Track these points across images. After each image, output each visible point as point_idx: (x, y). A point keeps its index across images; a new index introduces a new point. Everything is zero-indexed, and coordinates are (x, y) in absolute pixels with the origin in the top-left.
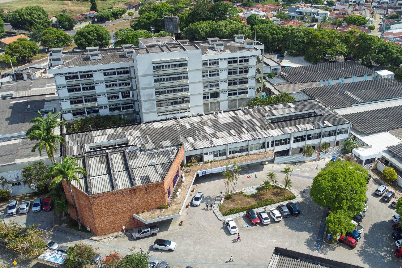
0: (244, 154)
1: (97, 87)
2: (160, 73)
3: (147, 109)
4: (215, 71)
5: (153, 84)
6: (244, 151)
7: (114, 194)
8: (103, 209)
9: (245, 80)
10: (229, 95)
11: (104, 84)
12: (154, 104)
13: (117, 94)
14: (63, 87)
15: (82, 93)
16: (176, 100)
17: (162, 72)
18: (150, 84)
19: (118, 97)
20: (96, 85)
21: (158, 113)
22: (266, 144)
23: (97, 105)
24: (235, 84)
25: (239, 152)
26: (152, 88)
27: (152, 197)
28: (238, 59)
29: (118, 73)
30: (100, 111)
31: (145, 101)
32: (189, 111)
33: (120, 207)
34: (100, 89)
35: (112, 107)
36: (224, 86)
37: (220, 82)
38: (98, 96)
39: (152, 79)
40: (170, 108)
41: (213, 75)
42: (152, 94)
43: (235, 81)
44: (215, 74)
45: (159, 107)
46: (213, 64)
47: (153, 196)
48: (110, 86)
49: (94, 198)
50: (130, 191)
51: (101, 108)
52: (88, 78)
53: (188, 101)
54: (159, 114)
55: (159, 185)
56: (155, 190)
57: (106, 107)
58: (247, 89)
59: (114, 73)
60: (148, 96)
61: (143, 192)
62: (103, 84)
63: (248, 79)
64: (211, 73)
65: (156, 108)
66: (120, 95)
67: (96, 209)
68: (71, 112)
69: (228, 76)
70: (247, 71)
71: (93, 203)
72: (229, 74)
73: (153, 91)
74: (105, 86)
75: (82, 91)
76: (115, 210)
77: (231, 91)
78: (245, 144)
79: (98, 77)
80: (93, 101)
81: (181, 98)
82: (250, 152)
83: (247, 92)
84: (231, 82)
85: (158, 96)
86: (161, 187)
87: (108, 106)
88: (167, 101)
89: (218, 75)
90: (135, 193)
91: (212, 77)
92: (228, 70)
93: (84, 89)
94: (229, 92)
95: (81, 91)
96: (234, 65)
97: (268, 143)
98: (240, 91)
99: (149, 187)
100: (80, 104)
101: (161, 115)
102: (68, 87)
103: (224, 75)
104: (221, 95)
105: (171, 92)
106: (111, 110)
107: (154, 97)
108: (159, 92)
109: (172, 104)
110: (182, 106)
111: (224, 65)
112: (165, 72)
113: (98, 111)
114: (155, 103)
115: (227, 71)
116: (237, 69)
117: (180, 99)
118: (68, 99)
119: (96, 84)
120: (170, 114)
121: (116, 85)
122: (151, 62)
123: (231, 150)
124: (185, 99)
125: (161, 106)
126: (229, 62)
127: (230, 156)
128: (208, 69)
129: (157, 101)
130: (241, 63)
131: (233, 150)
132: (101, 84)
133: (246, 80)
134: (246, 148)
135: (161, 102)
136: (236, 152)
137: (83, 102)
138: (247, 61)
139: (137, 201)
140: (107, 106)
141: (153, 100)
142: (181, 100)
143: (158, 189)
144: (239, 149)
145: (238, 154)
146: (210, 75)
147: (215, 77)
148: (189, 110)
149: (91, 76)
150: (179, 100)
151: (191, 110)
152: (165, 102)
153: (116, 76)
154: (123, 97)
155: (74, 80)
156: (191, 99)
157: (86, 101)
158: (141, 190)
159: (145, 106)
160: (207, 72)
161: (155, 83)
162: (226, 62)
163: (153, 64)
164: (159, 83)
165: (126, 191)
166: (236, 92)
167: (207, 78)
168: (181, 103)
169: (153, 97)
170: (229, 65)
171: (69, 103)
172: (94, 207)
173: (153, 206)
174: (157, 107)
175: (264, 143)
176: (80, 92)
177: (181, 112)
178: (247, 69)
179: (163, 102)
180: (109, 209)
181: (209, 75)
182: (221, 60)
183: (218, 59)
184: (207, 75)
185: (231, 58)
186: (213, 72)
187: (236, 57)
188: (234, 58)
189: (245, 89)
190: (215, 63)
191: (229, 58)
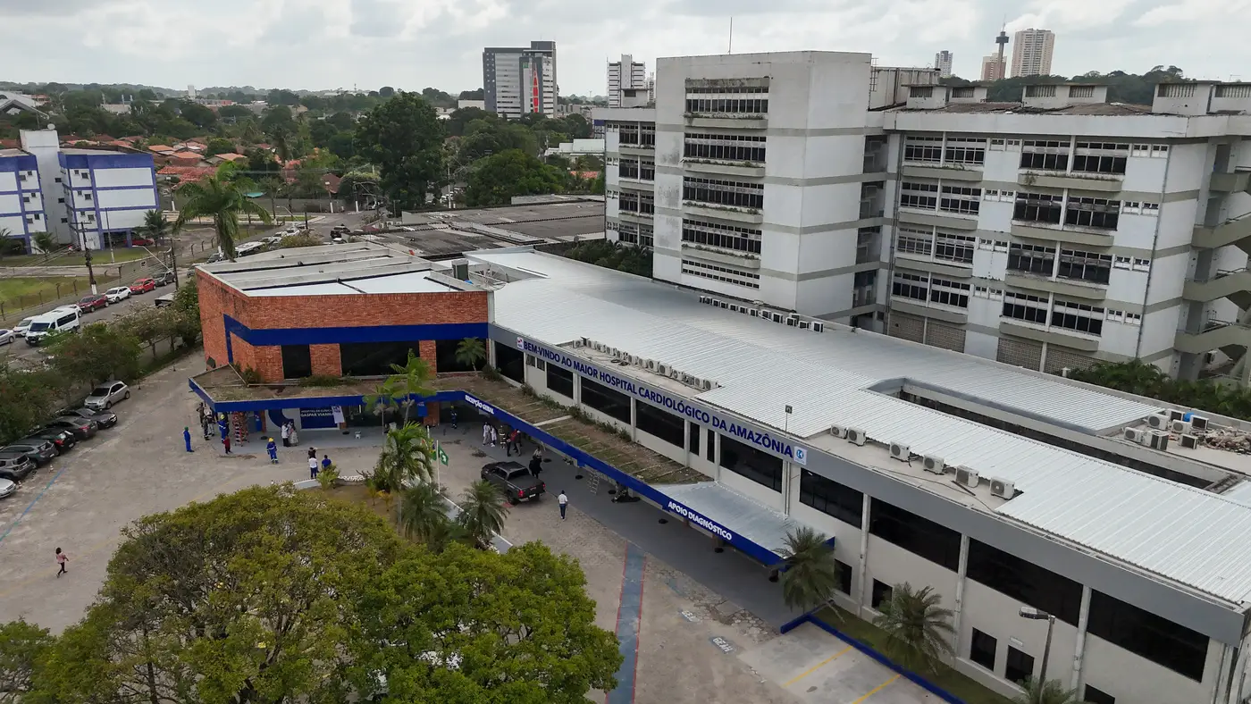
2: (699, 123)
3: (661, 240)
4: (966, 192)
5: (682, 159)
9: (1092, 262)
10: (1008, 310)
12: (677, 226)
14: (614, 160)
15: (639, 184)
16: (726, 233)
17: (703, 120)
18: (676, 158)
21: (683, 261)
24: (1044, 268)
26: (678, 171)
28: (1072, 152)
31: (663, 211)
32: (757, 286)
36: (990, 264)
37: (977, 239)
39: (681, 141)
41: (955, 203)
42: (677, 193)
43: (1044, 255)
44: (964, 205)
45: (686, 240)
46: (959, 155)
52: (649, 146)
53: (757, 248)
54: (685, 266)
58: (1102, 311)
60: (669, 195)
64: (947, 196)
65: (680, 244)
68: (616, 230)
69: (1015, 222)
70: (1109, 221)
72: (1020, 212)
73: (680, 183)
77: (1020, 296)
81: (739, 230)
83: (1096, 327)
84: (1026, 253)
85: (689, 202)
88: (707, 229)
89: (975, 207)
91: (948, 213)
92: (1019, 195)
93: (642, 174)
94: (1011, 300)
95: (637, 176)
96: (1048, 177)
98: (1060, 309)
100: (632, 213)
101: (690, 272)
102: (621, 160)
103: (996, 216)
104: (976, 300)
107: (681, 202)
108: (693, 190)
111: (1002, 166)
114: (681, 225)
115: (1013, 199)
116: (1059, 198)
117: (736, 229)
118: (617, 193)
122: (683, 82)
124: (750, 236)
125: (690, 240)
126: (1027, 160)
128: (941, 175)
129: (684, 221)
130: (1084, 173)
133: (1101, 263)
135: (692, 227)
137: (637, 209)
138: (1120, 166)
141: (676, 213)
142: (739, 235)
146: (945, 203)
147: (962, 215)
148: (756, 281)
150: (733, 234)
151: (761, 282)
152: (701, 228)
155: (632, 145)
156: (764, 240)
157: (641, 208)
159: (660, 227)
160: (934, 189)
161: (686, 158)
162: (1014, 154)
163: (689, 90)
164: (692, 159)
166: (1040, 305)
167: (931, 212)
168: (738, 245)
169: (677, 204)
170: (1027, 170)
171: (617, 202)
174: (683, 238)
176: (636, 180)
177: (736, 282)
178: (1111, 210)
179: (698, 228)
181: (938, 203)
182: (994, 142)
183: (981, 137)
184: (932, 202)
185: (1041, 140)
186: (957, 191)
187: (1063, 140)
188: (1054, 141)
189: (1088, 309)
190: (970, 156)
191: (1028, 139)
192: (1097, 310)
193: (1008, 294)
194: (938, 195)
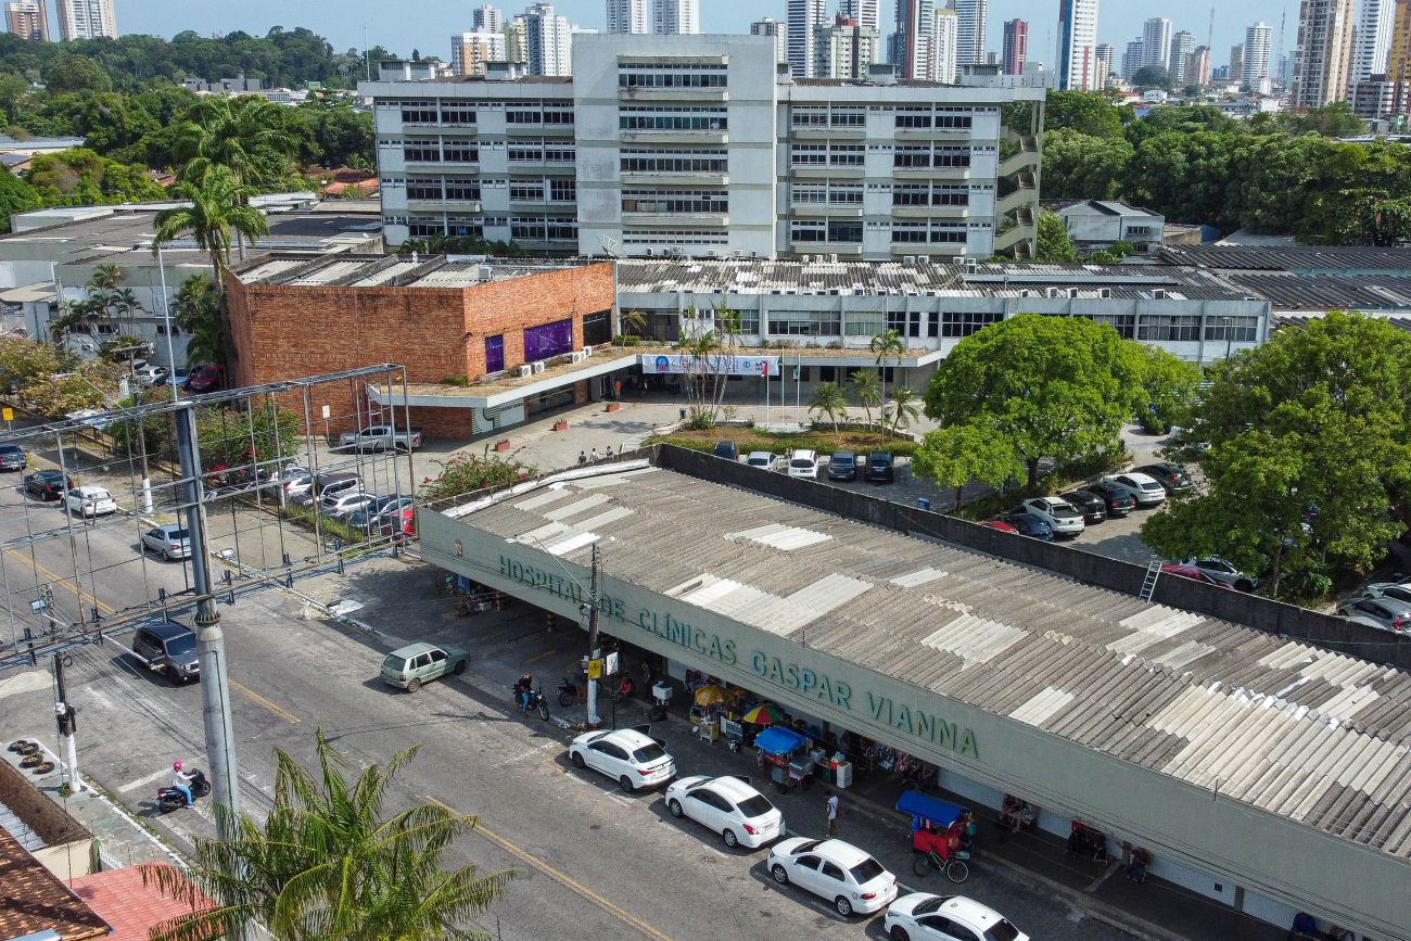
0: (824, 340)
1: (483, 150)
2: (638, 96)
3: (591, 214)
4: (852, 148)
5: (616, 133)
6: (825, 332)
7: (313, 298)
8: (281, 341)
9: (955, 192)
10: (896, 237)
11: (503, 149)
12: (614, 199)
13: (539, 185)
14: (394, 142)
15: (442, 166)
16: (683, 198)
17: (643, 93)
18: (606, 132)
19: (540, 194)
20: (484, 147)
21: (625, 233)
22: (908, 322)
23: (477, 209)
24: (920, 200)
25: (804, 330)
26: (610, 144)
27: (424, 338)
28: (934, 114)
29: (548, 118)
30: (486, 230)
31: (589, 185)
32: (726, 242)
33: (328, 347)
34: (493, 160)
35: (520, 224)
36: (878, 203)
37: (866, 185)
38: (485, 182)
39: (615, 114)
40: (665, 218)
41: (843, 159)
42: (611, 166)
43: (921, 191)
44: (852, 159)
45: (628, 210)
46: (844, 120)
47: (428, 334)
48: (521, 155)
49: (256, 294)
50: (360, 297)
51: (489, 221)
52: (463, 125)
53: (723, 207)
54: (627, 237)
55: (447, 297)
56: (434, 313)
57: (502, 221)
58: (965, 225)
59: (536, 118)
60: (598, 168)
61: (399, 311)
62: (501, 147)
63: (967, 187)
64: (835, 153)
65: (619, 215)
66: (547, 186)
67: (262, 336)
68: (405, 223)
69: (897, 168)
70: (964, 162)
71: (254, 313)
72: (899, 161)
73: (615, 156)
74: (505, 155)
75: (442, 162)
76: (311, 352)
77: (904, 224)
78: (827, 304)
79: (490, 122)
80: (468, 197)
81: (699, 193)
82: (848, 341)
83: (962, 238)
84: (906, 191)
85: (629, 173)
86: (455, 309)
87: (509, 219)
88: (657, 197)
89: (861, 160)
90: (376, 309)
91: (837, 167)
92: (897, 148)
93: (449, 156)
94: (898, 229)
95: (438, 159)
96: (917, 133)
97: (915, 316)
98: (936, 229)
99: (416, 296)
100: (431, 201)
101: (635, 241)
102: (406, 143)
103: (880, 165)
104: (869, 233)
105: (669, 169)
106: (515, 232)
107: (618, 174)
108: (634, 161)
109: (671, 207)
110: (701, 218)
111: (881, 127)
112: (653, 97)
113: (479, 230)
114: (619, 197)
115: (893, 151)
116: (928, 148)
117: (696, 193)
118: (402, 181)
119: (483, 144)
120: (663, 241)
121: (538, 155)
122: (613, 59)
123: (775, 318)
124: (713, 198)
125: (636, 210)
126: (900, 121)
127: (773, 339)
128: (829, 136)
129: (624, 192)
130: (943, 129)
131: (783, 317)
132: (496, 147)
133: (961, 192)
134: (831, 319)
135: (636, 197)
136: (794, 331)
137: (441, 197)
138: (967, 123)
139: (379, 338)
140: (505, 220)
141: (611, 185)
142: (699, 198)
143: (443, 313)
144: (806, 318)
145: (803, 340)
146: (834, 159)
147: (851, 167)
148: (723, 238)
149: (472, 117)
150: (693, 198)
151: (730, 238)
152: (648, 197)
153: (540, 125)
154: (554, 197)
155: (425, 124)
156: (731, 199)
157: (450, 195)
158: (392, 304)
159: (587, 202)
160: (823, 148)
161: (623, 131)
162: (889, 119)
163: (621, 66)
164: (632, 131)
165: (348, 296)
166: (922, 229)
167: (823, 167)
168: (699, 207)
169: (611, 177)
170: (901, 129)
171: (402, 191)
172: (257, 328)
173: (426, 371)
174: (624, 209)
175: (901, 316)
176: (437, 164)
177: (697, 242)
178: (965, 153)
179: (643, 197)
180: (295, 346)
181: (828, 159)
182: (872, 109)
183: (862, 105)
184: (822, 159)
185: (909, 106)
186: (843, 148)
187: (927, 106)
188: (918, 106)
189: (955, 225)
190: (853, 120)
191: (900, 106)
192: (961, 225)
193: (895, 224)
194: (828, 153)
